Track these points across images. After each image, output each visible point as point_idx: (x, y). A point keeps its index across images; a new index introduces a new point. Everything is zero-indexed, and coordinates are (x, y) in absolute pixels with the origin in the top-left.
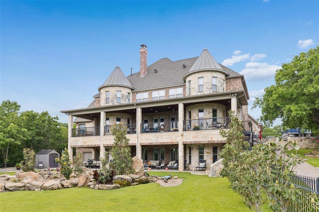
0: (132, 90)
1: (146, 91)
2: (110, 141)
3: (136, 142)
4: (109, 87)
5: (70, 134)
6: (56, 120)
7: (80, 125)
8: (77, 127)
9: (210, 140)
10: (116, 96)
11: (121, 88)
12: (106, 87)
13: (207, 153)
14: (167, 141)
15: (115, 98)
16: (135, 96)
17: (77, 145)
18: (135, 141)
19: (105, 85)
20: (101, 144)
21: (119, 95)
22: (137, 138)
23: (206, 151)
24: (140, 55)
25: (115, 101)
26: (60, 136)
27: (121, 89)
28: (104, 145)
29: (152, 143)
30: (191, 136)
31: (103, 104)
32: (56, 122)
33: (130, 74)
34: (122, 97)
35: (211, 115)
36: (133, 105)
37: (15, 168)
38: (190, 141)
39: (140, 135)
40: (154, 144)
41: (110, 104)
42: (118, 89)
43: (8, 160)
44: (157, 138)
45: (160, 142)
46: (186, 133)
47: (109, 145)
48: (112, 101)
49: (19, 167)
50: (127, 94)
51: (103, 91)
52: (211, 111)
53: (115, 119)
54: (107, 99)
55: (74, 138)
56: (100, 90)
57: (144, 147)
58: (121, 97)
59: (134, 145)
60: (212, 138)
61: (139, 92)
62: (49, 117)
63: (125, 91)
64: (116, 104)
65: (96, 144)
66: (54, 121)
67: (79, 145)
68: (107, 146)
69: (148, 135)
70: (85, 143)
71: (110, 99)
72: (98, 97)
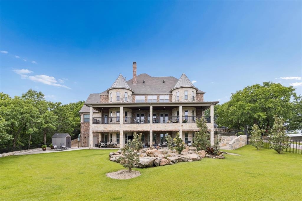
0: (133, 93)
1: (143, 95)
2: (128, 128)
4: (119, 89)
5: (91, 121)
7: (84, 115)
11: (128, 90)
12: (117, 88)
13: (190, 137)
14: (172, 129)
15: (124, 97)
16: (135, 97)
17: (99, 130)
18: (149, 128)
20: (121, 130)
21: (126, 95)
22: (150, 127)
23: (189, 135)
24: (133, 69)
25: (124, 100)
28: (123, 130)
29: (162, 130)
30: (188, 126)
34: (129, 97)
35: (192, 114)
37: (41, 149)
38: (187, 129)
39: (152, 124)
40: (163, 131)
43: (31, 143)
44: (165, 127)
45: (167, 129)
46: (184, 124)
47: (128, 131)
48: (122, 99)
49: (45, 148)
52: (192, 112)
57: (154, 132)
58: (127, 97)
59: (148, 131)
61: (138, 95)
63: (130, 93)
65: (116, 130)
67: (101, 130)
68: (126, 131)
69: (159, 125)
70: (106, 129)
71: (120, 98)
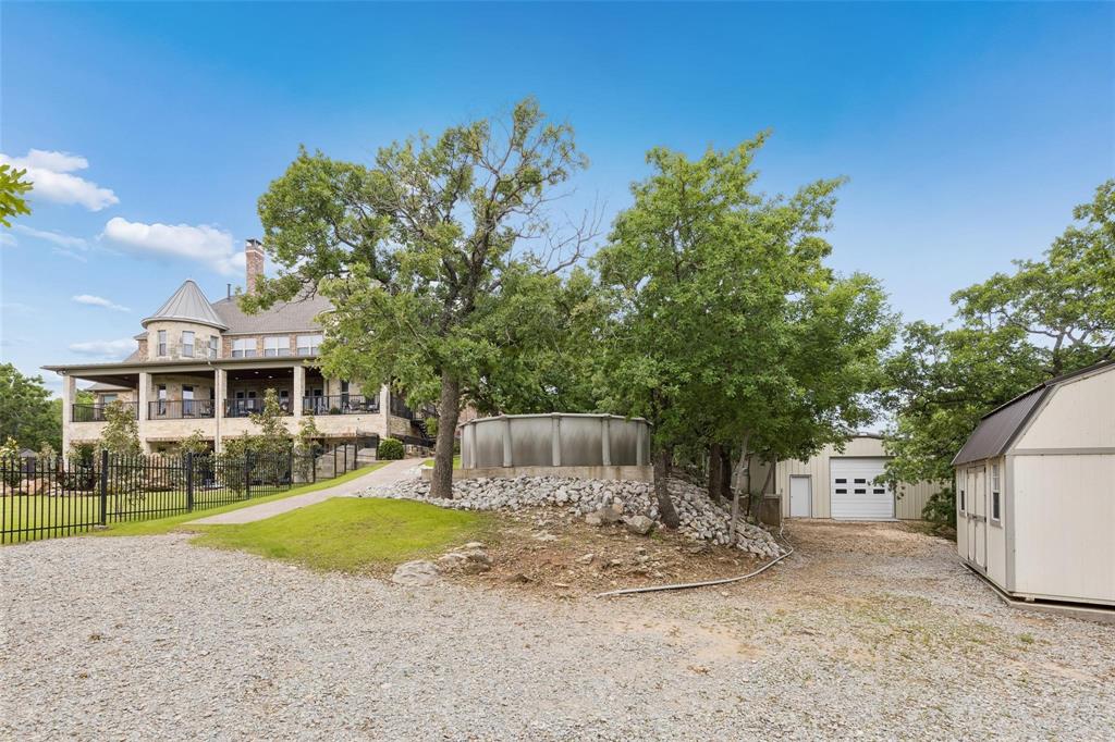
0: (222, 331)
2: (159, 432)
3: (215, 434)
4: (165, 323)
5: (67, 415)
6: (36, 384)
7: (103, 396)
8: (96, 401)
9: (345, 432)
10: (181, 341)
11: (195, 326)
12: (159, 321)
15: (180, 346)
16: (230, 344)
18: (214, 431)
19: (157, 318)
20: (142, 438)
21: (189, 340)
22: (216, 428)
25: (180, 352)
26: (49, 420)
27: (194, 328)
28: (148, 438)
31: (152, 356)
32: (39, 390)
33: (226, 297)
34: (197, 344)
36: (205, 364)
39: (221, 421)
41: (169, 358)
42: (187, 327)
48: (173, 351)
50: (209, 339)
51: (152, 328)
53: (180, 388)
54: (161, 347)
55: (77, 425)
56: (146, 325)
58: (193, 343)
59: (212, 439)
60: (349, 429)
61: (238, 336)
62: (18, 376)
63: (204, 334)
64: (182, 358)
66: (31, 387)
68: (155, 440)
69: (238, 421)
71: (167, 347)
72: (143, 340)
